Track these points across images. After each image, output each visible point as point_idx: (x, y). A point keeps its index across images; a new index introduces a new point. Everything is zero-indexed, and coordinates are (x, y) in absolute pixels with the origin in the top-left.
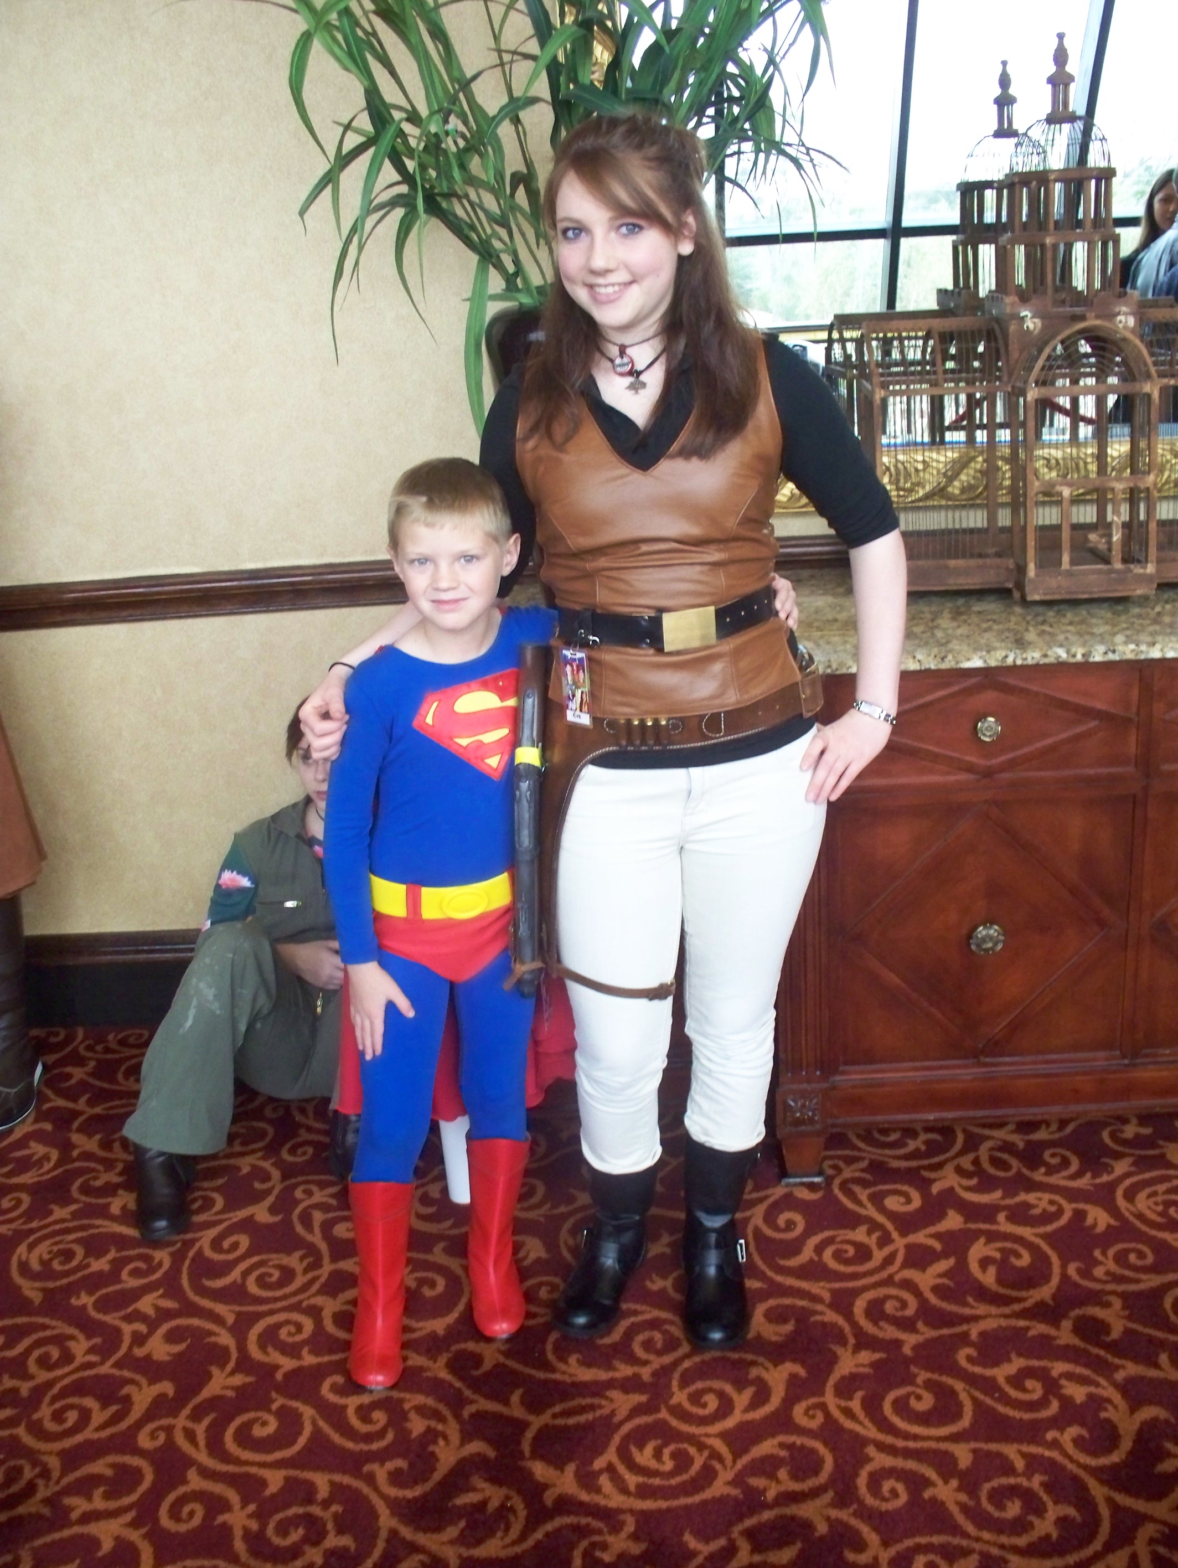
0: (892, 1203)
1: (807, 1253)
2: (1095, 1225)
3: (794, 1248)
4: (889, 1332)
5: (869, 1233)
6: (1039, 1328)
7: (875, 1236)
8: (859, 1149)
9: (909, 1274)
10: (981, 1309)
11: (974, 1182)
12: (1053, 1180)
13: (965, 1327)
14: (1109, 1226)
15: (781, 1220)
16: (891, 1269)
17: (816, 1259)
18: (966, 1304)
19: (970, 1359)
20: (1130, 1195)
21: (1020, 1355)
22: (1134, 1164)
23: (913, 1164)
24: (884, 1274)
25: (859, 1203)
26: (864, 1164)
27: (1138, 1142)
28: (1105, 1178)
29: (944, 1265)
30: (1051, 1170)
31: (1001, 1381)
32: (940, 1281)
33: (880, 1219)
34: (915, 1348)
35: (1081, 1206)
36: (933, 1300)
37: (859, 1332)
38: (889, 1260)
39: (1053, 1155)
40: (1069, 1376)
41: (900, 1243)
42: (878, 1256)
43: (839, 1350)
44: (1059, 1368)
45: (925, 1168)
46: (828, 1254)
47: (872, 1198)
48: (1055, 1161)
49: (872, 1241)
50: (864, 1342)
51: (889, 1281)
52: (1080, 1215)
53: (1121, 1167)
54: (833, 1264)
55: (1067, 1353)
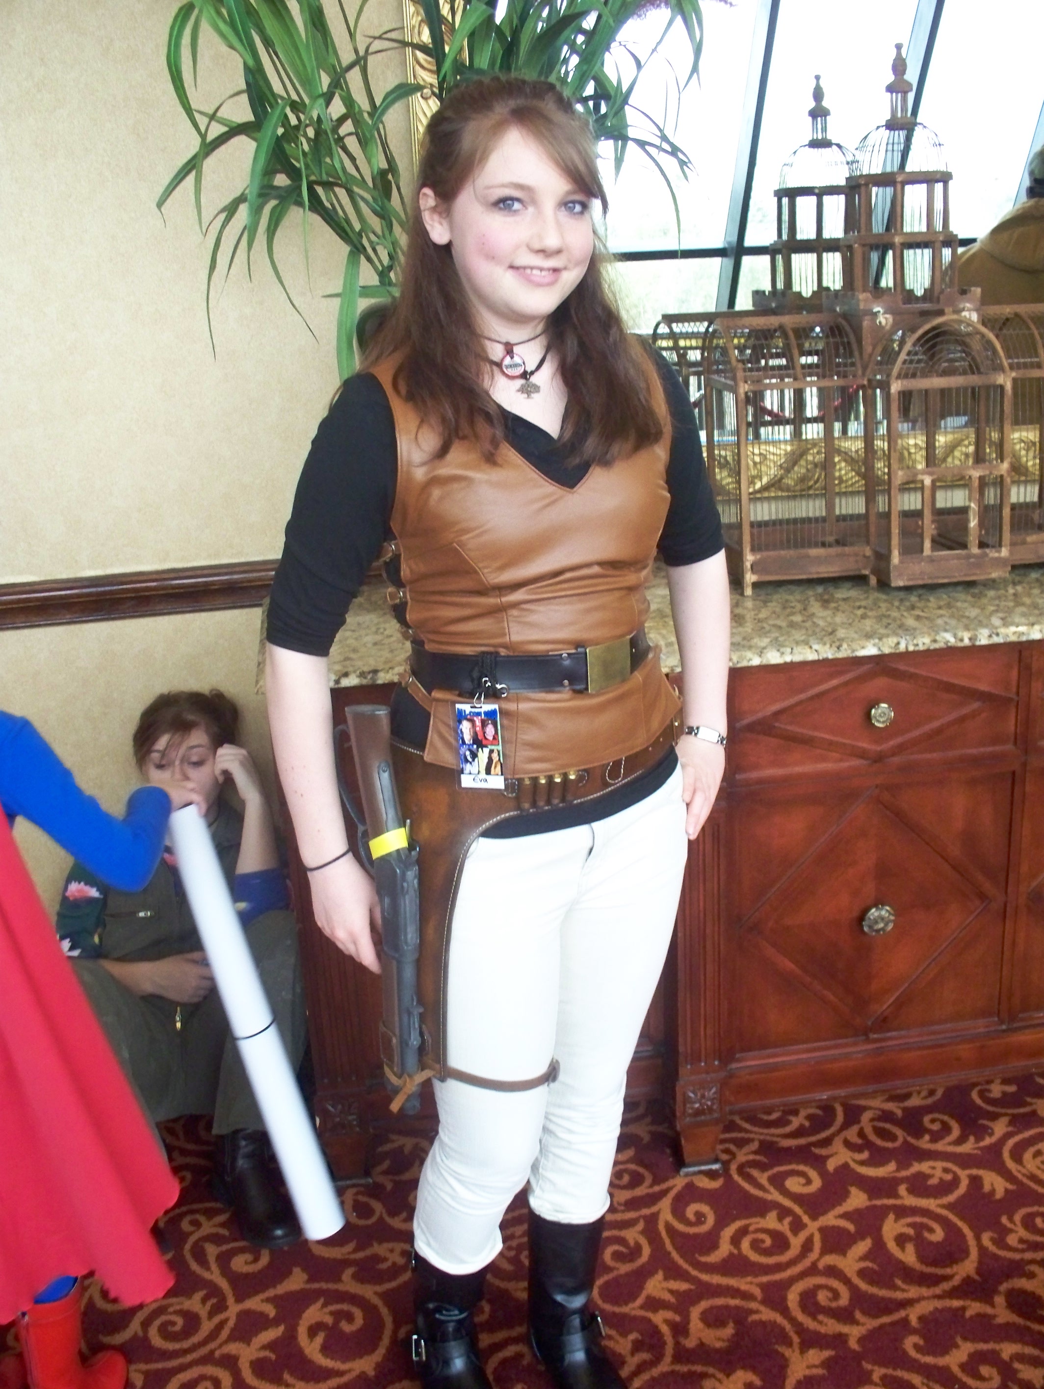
0: (794, 1184)
1: (725, 1248)
2: (993, 1191)
3: (710, 1242)
4: (830, 1326)
5: (780, 1219)
6: (974, 1308)
7: (787, 1220)
8: (747, 1131)
9: (830, 1259)
10: (913, 1292)
11: (865, 1155)
12: (940, 1146)
13: (902, 1313)
14: (1007, 1191)
15: (691, 1211)
16: (814, 1255)
17: (736, 1252)
18: (895, 1288)
19: (916, 1346)
20: (1017, 1155)
21: (965, 1339)
22: (1010, 1123)
23: (802, 1141)
24: (806, 1263)
25: (761, 1187)
26: (755, 1146)
27: (1006, 1101)
28: (988, 1141)
29: (863, 1246)
30: (936, 1137)
31: (956, 1370)
32: (863, 1264)
33: (787, 1203)
34: (861, 1340)
35: (974, 1172)
36: (863, 1286)
37: (801, 1330)
38: (807, 1247)
39: (933, 1121)
40: (1020, 1358)
41: (812, 1227)
42: (796, 1243)
43: (787, 1352)
44: (1008, 1350)
45: (814, 1144)
46: (745, 1244)
47: (772, 1180)
48: (936, 1127)
49: (784, 1227)
50: (810, 1340)
51: (813, 1270)
52: (976, 1182)
53: (1000, 1128)
54: (754, 1257)
55: (1007, 1333)
